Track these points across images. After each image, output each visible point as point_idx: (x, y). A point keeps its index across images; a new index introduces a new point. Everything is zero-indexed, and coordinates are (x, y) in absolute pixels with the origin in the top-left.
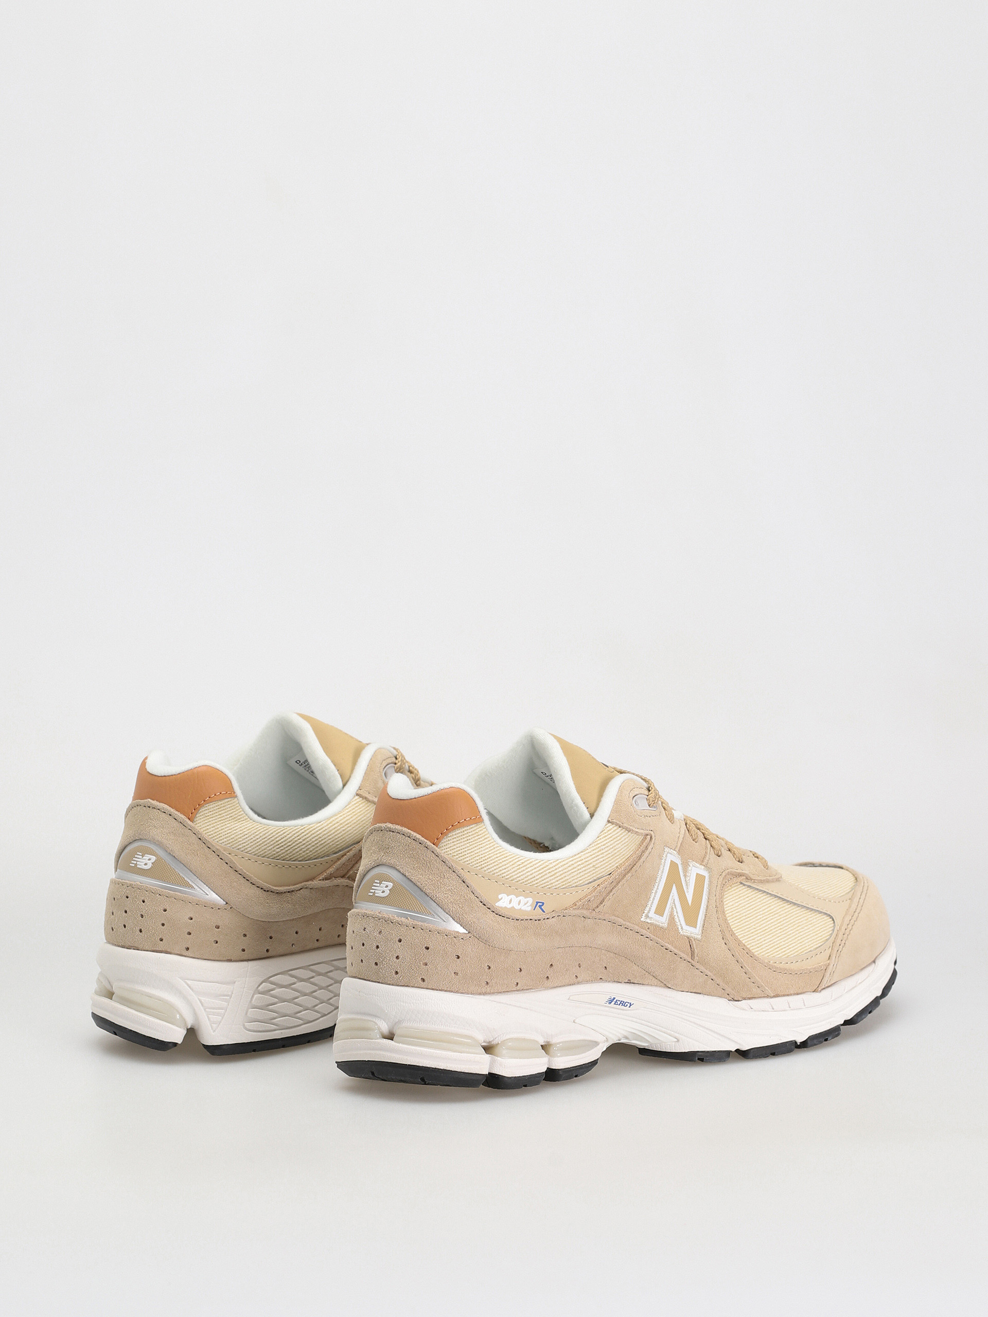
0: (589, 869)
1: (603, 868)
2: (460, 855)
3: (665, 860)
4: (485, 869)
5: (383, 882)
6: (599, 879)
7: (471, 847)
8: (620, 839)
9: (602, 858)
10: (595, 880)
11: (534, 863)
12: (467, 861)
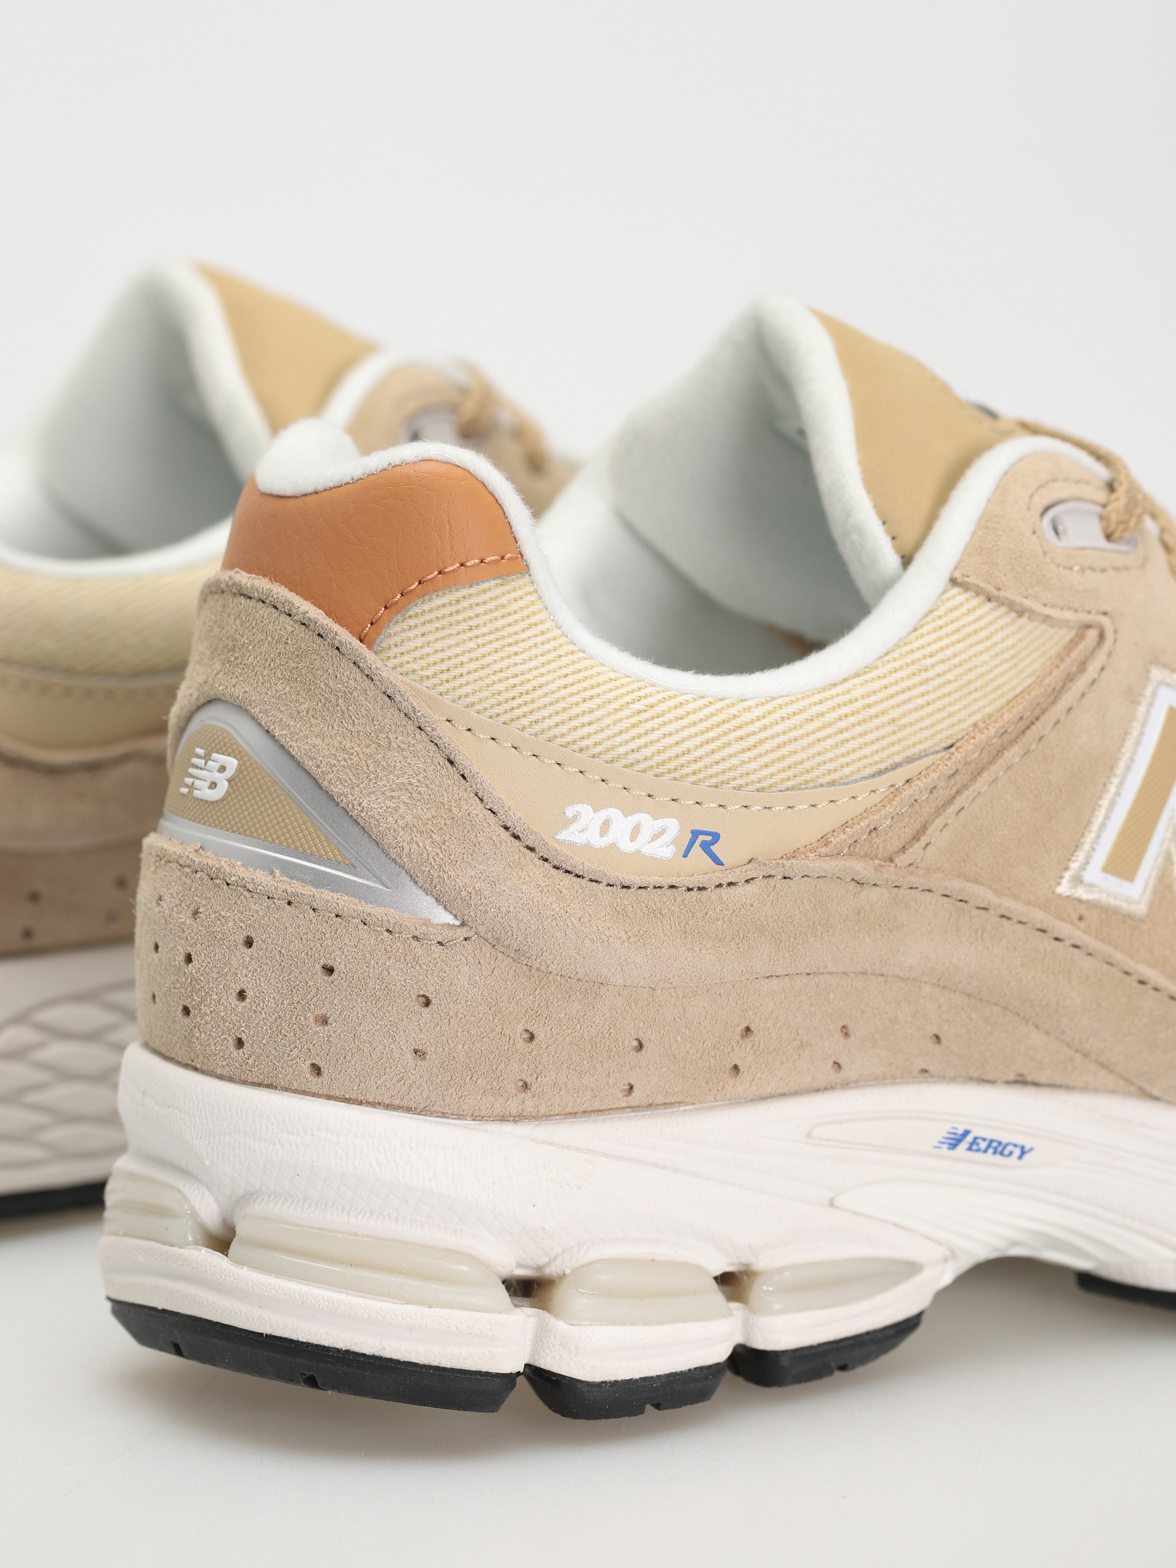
0: (877, 728)
1: (927, 728)
2: (444, 676)
3: (1151, 705)
4: (525, 722)
5: (215, 755)
6: (910, 760)
7: (482, 651)
8: (987, 638)
9: (923, 695)
10: (896, 766)
11: (690, 707)
12: (467, 696)
